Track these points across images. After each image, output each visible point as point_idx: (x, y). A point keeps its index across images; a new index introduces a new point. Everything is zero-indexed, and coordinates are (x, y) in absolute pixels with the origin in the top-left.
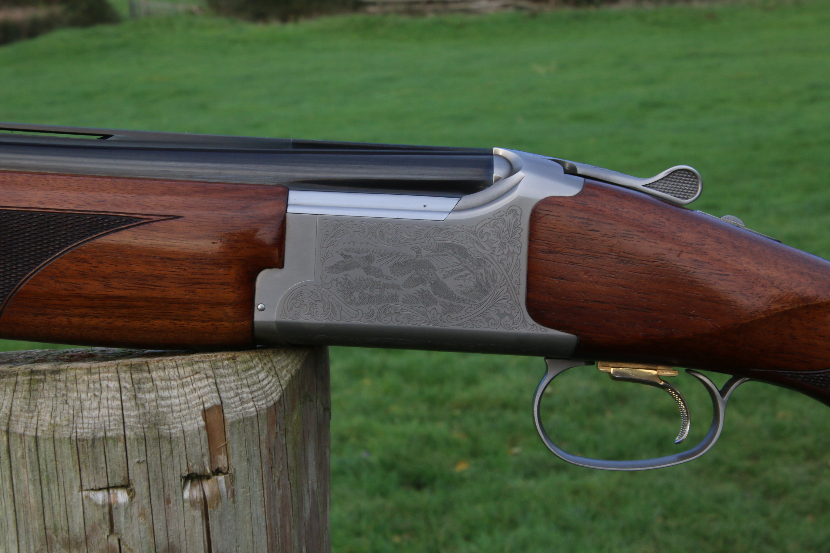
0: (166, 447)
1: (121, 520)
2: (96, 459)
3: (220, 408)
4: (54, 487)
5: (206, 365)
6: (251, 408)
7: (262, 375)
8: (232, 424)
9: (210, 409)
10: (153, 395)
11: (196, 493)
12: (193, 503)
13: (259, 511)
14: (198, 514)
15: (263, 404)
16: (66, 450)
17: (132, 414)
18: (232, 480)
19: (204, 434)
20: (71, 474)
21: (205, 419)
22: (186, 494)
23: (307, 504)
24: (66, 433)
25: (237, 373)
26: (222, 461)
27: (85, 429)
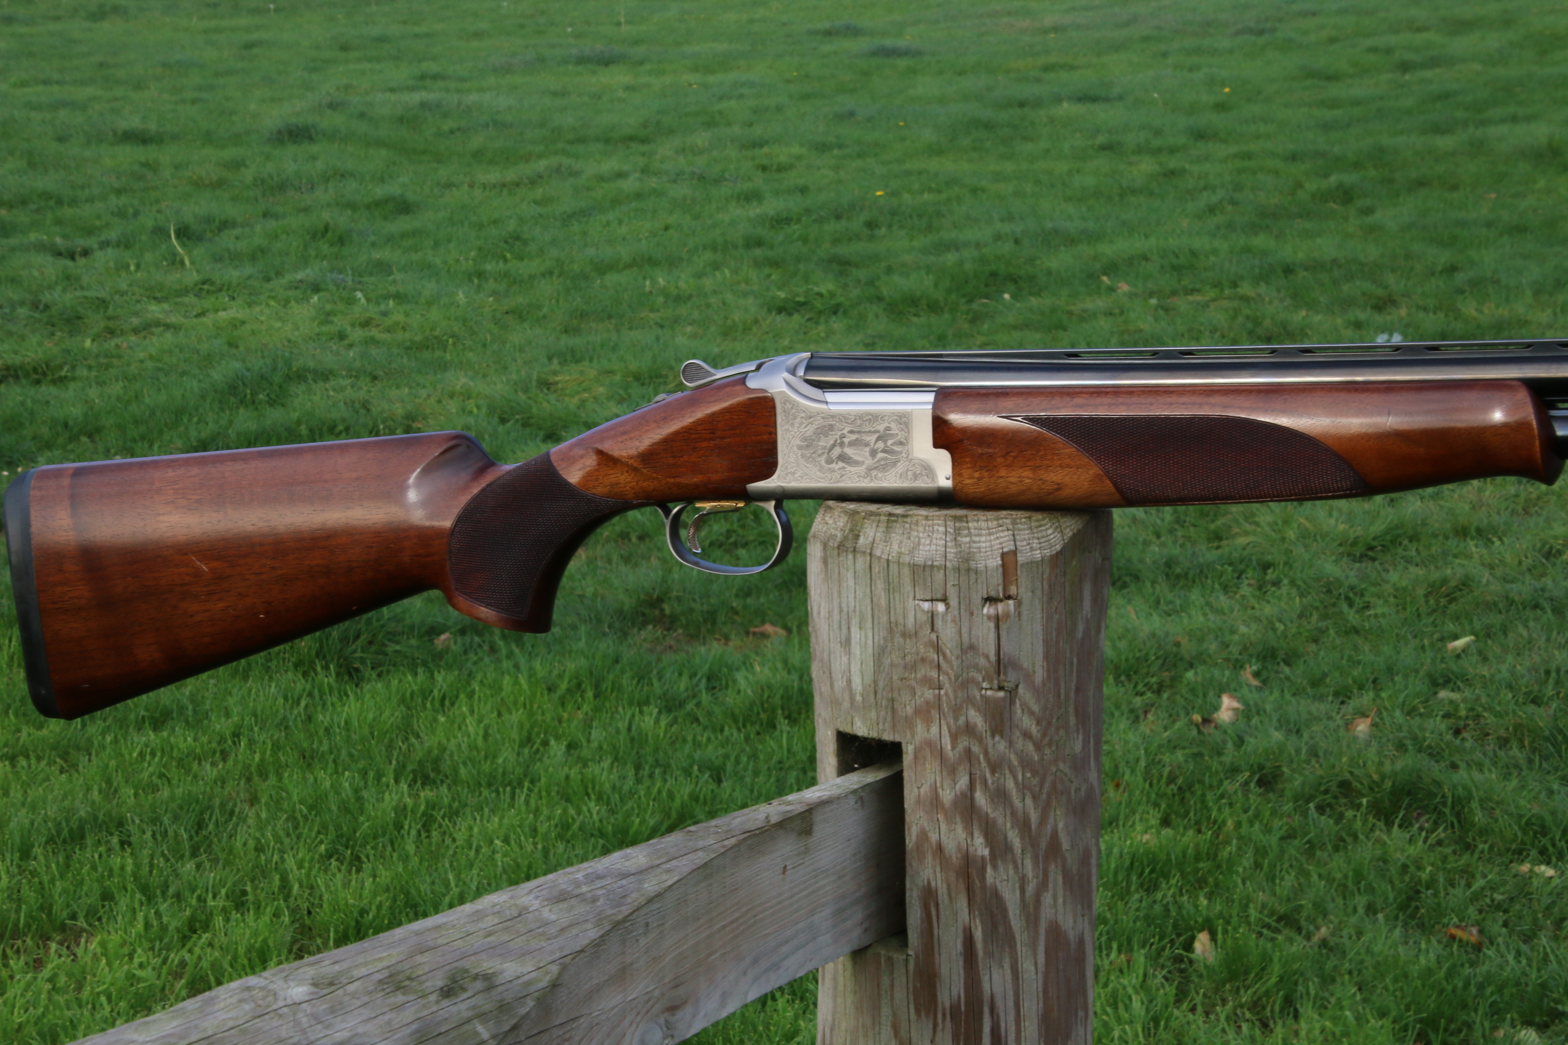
0: (973, 576)
1: (939, 623)
2: (925, 580)
3: (1014, 553)
4: (897, 595)
5: (1008, 521)
6: (1038, 555)
7: (1050, 532)
8: (1022, 565)
9: (1007, 553)
10: (968, 539)
11: (992, 611)
12: (989, 618)
13: (1038, 628)
14: (992, 625)
15: (1047, 552)
16: (906, 571)
17: (952, 551)
18: (1019, 604)
19: (1000, 570)
20: (908, 588)
21: (1002, 559)
22: (985, 611)
23: (1081, 627)
24: (906, 559)
25: (1031, 528)
26: (1013, 590)
27: (920, 558)
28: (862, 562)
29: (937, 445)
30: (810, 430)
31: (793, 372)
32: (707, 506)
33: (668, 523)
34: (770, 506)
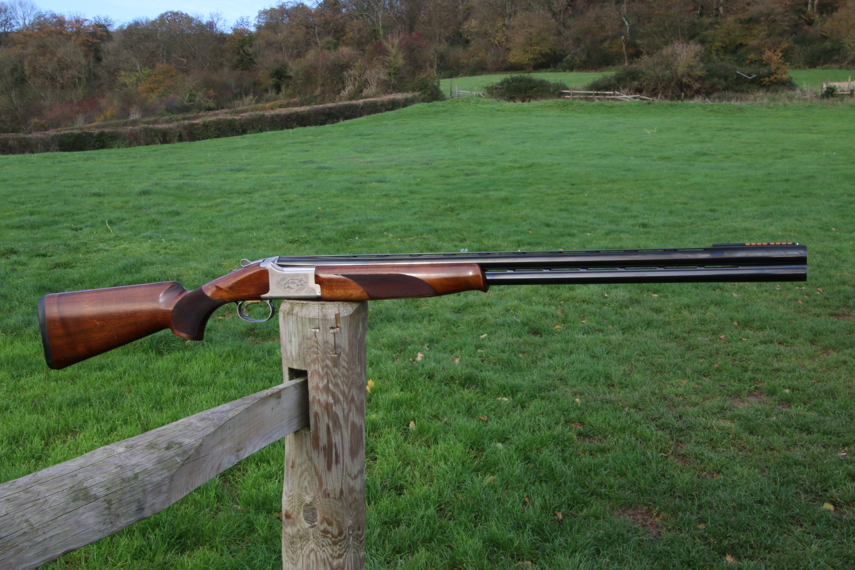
0: (327, 321)
1: (317, 335)
2: (313, 323)
3: (339, 314)
4: (305, 327)
5: (337, 305)
6: (346, 315)
7: (349, 308)
8: (341, 318)
9: (337, 314)
10: (325, 310)
11: (333, 331)
12: (332, 333)
13: (346, 336)
14: (333, 335)
15: (349, 314)
16: (307, 320)
17: (321, 314)
18: (341, 329)
19: (335, 319)
20: (308, 325)
21: (335, 316)
22: (331, 331)
23: (359, 336)
24: (307, 317)
25: (344, 307)
26: (339, 325)
27: (311, 316)
28: (294, 318)
29: (316, 283)
30: (279, 279)
31: (274, 262)
32: (250, 302)
33: (238, 307)
34: (268, 302)
